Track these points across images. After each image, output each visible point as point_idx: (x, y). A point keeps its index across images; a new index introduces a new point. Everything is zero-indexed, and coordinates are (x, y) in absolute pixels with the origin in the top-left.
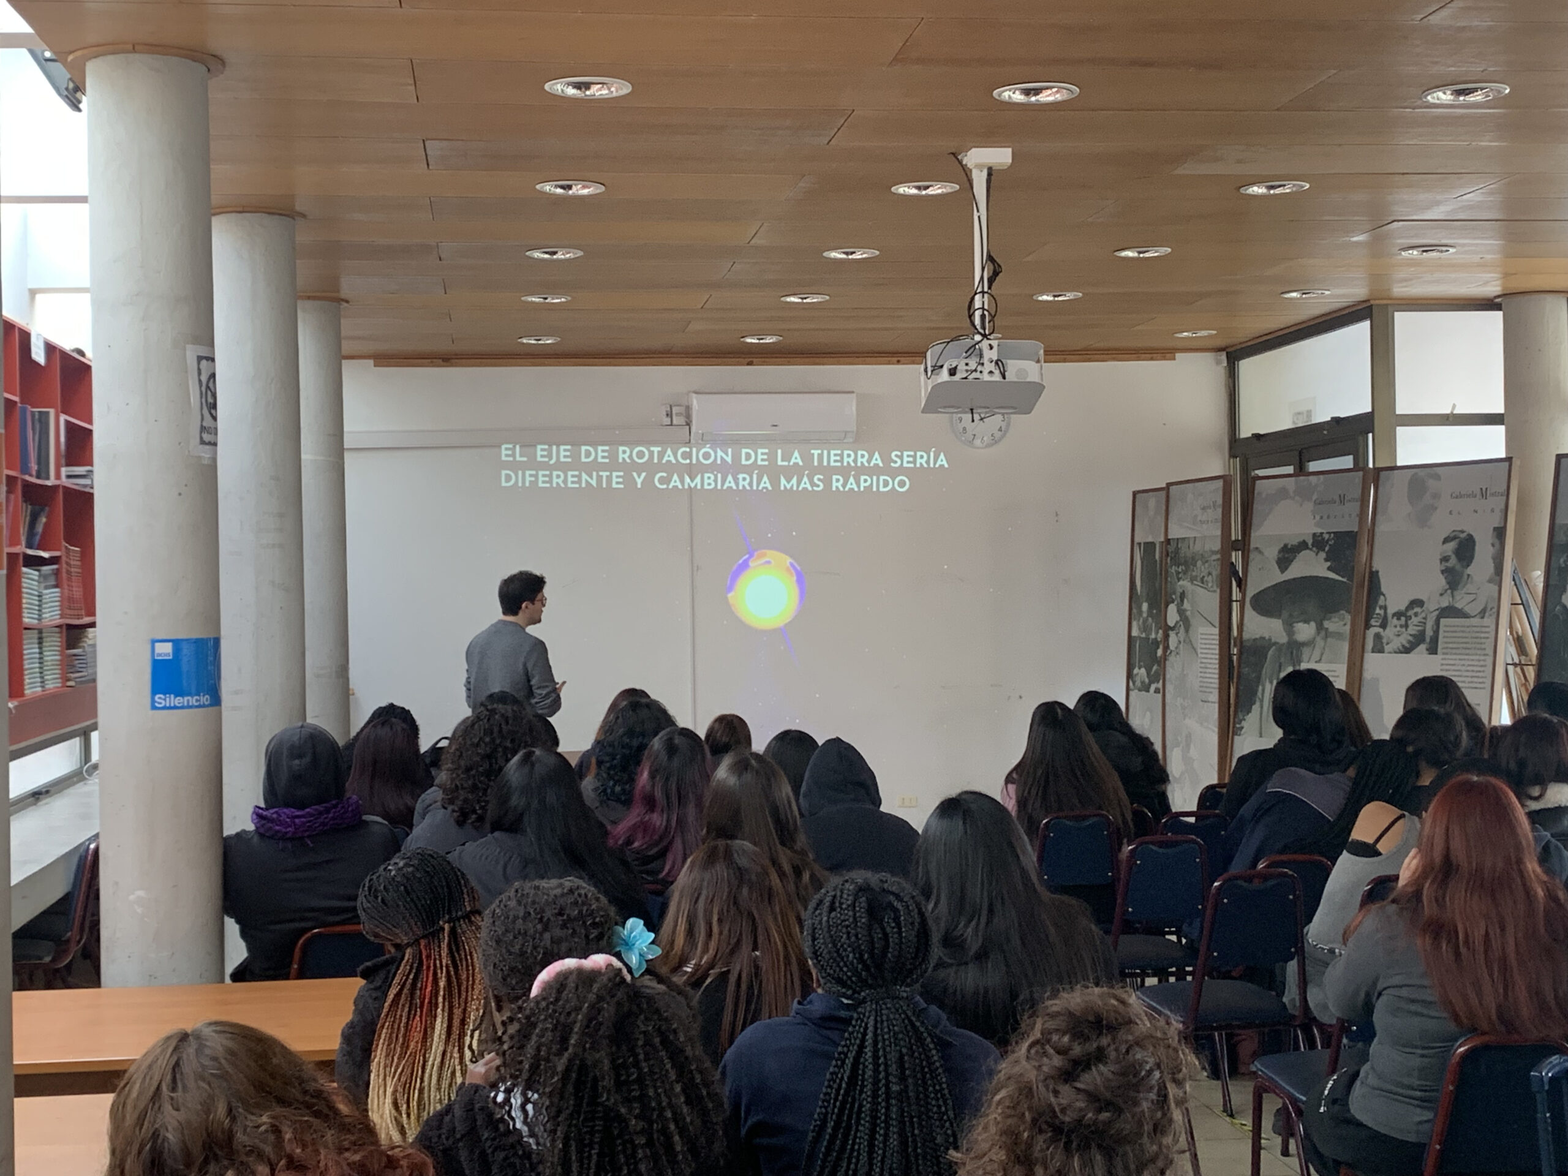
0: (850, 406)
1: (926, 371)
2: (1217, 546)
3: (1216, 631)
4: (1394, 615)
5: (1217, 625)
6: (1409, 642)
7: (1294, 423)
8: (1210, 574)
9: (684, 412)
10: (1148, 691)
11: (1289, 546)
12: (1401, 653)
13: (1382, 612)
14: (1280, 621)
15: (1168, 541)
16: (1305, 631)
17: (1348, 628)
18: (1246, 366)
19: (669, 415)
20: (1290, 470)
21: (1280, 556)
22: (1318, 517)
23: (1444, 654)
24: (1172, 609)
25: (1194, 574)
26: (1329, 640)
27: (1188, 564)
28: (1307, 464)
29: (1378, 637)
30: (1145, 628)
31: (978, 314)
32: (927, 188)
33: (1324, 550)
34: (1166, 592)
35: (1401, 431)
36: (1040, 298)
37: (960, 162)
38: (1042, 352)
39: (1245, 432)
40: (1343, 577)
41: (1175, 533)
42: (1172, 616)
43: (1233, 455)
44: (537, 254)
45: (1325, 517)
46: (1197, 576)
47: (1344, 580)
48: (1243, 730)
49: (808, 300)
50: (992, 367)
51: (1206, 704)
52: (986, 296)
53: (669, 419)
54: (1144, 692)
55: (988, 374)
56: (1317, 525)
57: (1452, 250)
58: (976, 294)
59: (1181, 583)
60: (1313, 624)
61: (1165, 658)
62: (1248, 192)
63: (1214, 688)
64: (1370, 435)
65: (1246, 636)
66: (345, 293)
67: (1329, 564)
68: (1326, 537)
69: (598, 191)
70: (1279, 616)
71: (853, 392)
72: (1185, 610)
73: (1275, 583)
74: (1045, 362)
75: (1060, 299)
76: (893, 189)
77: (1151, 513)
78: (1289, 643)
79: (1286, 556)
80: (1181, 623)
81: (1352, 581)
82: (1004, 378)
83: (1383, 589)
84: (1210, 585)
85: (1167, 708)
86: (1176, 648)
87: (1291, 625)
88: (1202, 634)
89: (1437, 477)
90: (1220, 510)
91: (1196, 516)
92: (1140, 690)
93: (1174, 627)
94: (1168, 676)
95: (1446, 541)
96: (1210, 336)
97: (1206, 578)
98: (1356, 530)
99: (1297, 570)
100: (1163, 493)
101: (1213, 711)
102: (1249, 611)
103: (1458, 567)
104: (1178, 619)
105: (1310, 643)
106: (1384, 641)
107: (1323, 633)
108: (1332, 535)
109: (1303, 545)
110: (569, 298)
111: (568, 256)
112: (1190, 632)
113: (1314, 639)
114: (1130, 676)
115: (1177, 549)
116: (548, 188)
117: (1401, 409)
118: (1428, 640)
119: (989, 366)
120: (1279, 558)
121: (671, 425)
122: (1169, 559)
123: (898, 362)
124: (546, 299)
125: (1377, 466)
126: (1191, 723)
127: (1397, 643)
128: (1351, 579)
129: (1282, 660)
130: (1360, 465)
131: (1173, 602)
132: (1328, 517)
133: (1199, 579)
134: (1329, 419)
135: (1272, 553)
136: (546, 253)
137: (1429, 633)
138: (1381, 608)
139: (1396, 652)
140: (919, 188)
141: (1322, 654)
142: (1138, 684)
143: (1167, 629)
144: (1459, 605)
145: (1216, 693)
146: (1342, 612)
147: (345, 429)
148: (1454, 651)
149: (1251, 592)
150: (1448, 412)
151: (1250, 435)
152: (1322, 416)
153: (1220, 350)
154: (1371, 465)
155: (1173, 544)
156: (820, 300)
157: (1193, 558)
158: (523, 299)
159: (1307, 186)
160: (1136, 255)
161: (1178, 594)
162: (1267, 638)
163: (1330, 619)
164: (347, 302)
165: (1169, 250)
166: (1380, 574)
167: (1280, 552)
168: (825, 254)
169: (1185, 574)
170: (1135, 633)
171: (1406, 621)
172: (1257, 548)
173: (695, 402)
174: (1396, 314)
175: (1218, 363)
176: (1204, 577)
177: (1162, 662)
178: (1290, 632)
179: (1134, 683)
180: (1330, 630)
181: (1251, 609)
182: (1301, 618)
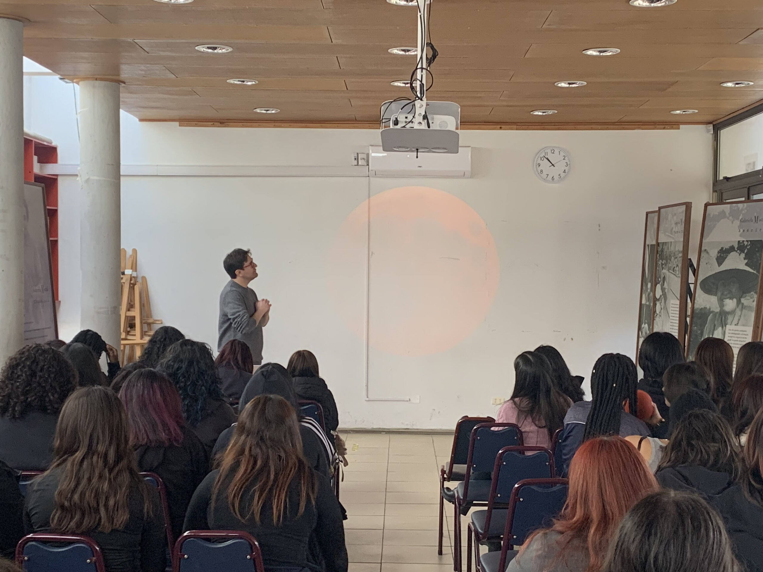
2: (681, 248)
3: (678, 302)
7: (747, 170)
8: (677, 266)
9: (365, 157)
11: (724, 249)
14: (716, 297)
15: (658, 244)
16: (730, 304)
18: (725, 133)
21: (719, 255)
22: (742, 231)
24: (659, 286)
25: (670, 265)
26: (744, 310)
27: (668, 259)
28: (751, 196)
30: (648, 299)
31: (418, 83)
38: (460, 109)
40: (754, 270)
41: (662, 239)
42: (658, 292)
43: (714, 191)
44: (202, 49)
45: (746, 231)
47: (755, 272)
50: (421, 119)
52: (424, 71)
53: (356, 161)
56: (741, 236)
58: (417, 69)
59: (664, 271)
60: (735, 300)
62: (635, 4)
66: (123, 77)
67: (746, 261)
68: (746, 243)
70: (715, 295)
71: (470, 147)
72: (665, 289)
73: (714, 273)
75: (574, 86)
76: (388, 1)
78: (720, 310)
80: (663, 296)
81: (759, 273)
82: (429, 127)
84: (677, 273)
86: (659, 312)
87: (722, 300)
88: (672, 304)
90: (683, 224)
91: (672, 228)
93: (659, 299)
96: (694, 114)
99: (728, 264)
104: (661, 294)
105: (733, 312)
107: (740, 306)
108: (749, 242)
110: (257, 82)
111: (225, 50)
112: (667, 302)
113: (735, 309)
115: (662, 251)
120: (718, 257)
121: (358, 165)
123: (501, 128)
124: (244, 82)
128: (758, 272)
129: (716, 322)
131: (659, 283)
133: (672, 269)
135: (714, 253)
136: (209, 48)
140: (406, 0)
141: (739, 320)
142: (644, 333)
143: (655, 300)
146: (752, 293)
149: (701, 278)
151: (723, 177)
152: (759, 166)
153: (709, 123)
155: (661, 247)
157: (670, 256)
158: (228, 81)
160: (598, 54)
161: (662, 278)
162: (708, 308)
163: (745, 297)
164: (124, 83)
165: (618, 50)
167: (718, 252)
168: (389, 51)
169: (665, 265)
172: (705, 250)
173: (371, 152)
175: (708, 131)
176: (674, 267)
178: (722, 305)
179: (641, 333)
180: (745, 304)
181: (700, 289)
182: (728, 296)
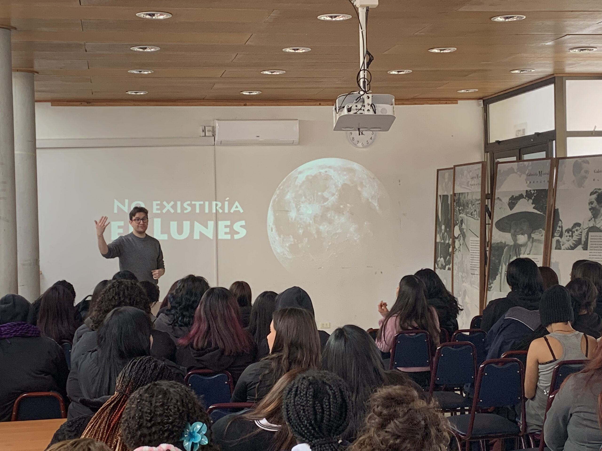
0: (295, 126)
1: (336, 109)
2: (479, 197)
3: (479, 239)
4: (566, 231)
5: (479, 235)
6: (573, 244)
7: (516, 135)
8: (475, 211)
9: (211, 130)
10: (445, 269)
11: (514, 197)
12: (569, 249)
13: (560, 229)
14: (510, 234)
15: (455, 194)
16: (522, 239)
17: (543, 237)
18: (492, 107)
19: (204, 131)
20: (514, 159)
21: (510, 201)
22: (528, 182)
23: (591, 250)
24: (457, 228)
25: (468, 211)
26: (534, 243)
27: (465, 206)
28: (523, 156)
29: (558, 241)
30: (443, 238)
31: (362, 81)
32: (335, 17)
33: (531, 199)
34: (454, 220)
35: (569, 140)
36: (391, 73)
37: (353, 4)
38: (394, 100)
39: (492, 140)
40: (541, 212)
41: (458, 190)
42: (457, 232)
43: (486, 152)
44: (136, 49)
45: (532, 182)
46: (469, 212)
47: (542, 213)
48: (492, 288)
49: (275, 73)
50: (369, 107)
51: (473, 276)
52: (366, 71)
53: (204, 133)
54: (443, 270)
55: (367, 111)
56: (528, 186)
57: (595, 49)
58: (361, 70)
59: (461, 215)
60: (526, 235)
61: (453, 252)
62: (495, 20)
63: (478, 267)
64: (554, 142)
65: (493, 242)
66: (36, 68)
67: (534, 205)
68: (533, 192)
69: (168, 17)
70: (510, 232)
71: (297, 120)
72: (463, 229)
73: (507, 215)
74: (395, 105)
75: (401, 73)
76: (318, 17)
77: (446, 180)
78: (514, 244)
79: (513, 201)
80: (461, 235)
81: (545, 214)
82: (375, 113)
83: (561, 218)
84: (475, 216)
85: (454, 278)
86: (459, 248)
87: (516, 236)
88: (471, 241)
89: (588, 162)
90: (480, 179)
91: (468, 182)
92: (441, 269)
93: (458, 237)
94: (454, 262)
95: (592, 194)
96: (475, 92)
97: (473, 213)
98: (547, 188)
99: (518, 209)
100: (453, 170)
101: (477, 279)
102: (495, 230)
103: (598, 207)
104: (460, 233)
105: (525, 245)
106: (561, 244)
107: (531, 240)
108: (536, 191)
109: (521, 196)
110: (153, 72)
111: (152, 50)
112: (466, 240)
113: (527, 242)
114: (435, 261)
115: (459, 199)
116: (142, 15)
117: (569, 128)
118: (583, 243)
119: (368, 107)
120: (509, 203)
121: (205, 136)
122: (455, 203)
123: (320, 104)
124: (141, 72)
125: (557, 157)
126: (466, 285)
127: (568, 245)
128: (545, 213)
129: (511, 254)
130: (549, 156)
131: (457, 225)
132: (534, 182)
133: (470, 213)
134: (534, 133)
135: (506, 200)
136: (141, 48)
137: (583, 239)
138: (559, 227)
139: (567, 249)
140: (331, 17)
142: (440, 265)
143: (454, 238)
144: (598, 226)
145: (479, 269)
146: (541, 229)
147: (37, 138)
148: (596, 248)
149: (495, 220)
150: (592, 129)
151: (494, 141)
152: (530, 132)
153: (480, 99)
154: (554, 157)
155: (457, 196)
156: (281, 73)
157: (467, 203)
158: (129, 71)
159: (525, 17)
160: (439, 51)
161: (460, 221)
162: (504, 242)
163: (534, 233)
164: (38, 73)
165: (456, 49)
166: (560, 211)
167: (510, 199)
168: (283, 50)
169: (463, 211)
170: (438, 240)
171: (572, 234)
172: (498, 198)
173: (217, 125)
174: (567, 81)
175: (479, 105)
176: (472, 212)
177: (452, 255)
178: (515, 240)
179: (438, 266)
180: (535, 238)
181: (496, 228)
182: (521, 232)
